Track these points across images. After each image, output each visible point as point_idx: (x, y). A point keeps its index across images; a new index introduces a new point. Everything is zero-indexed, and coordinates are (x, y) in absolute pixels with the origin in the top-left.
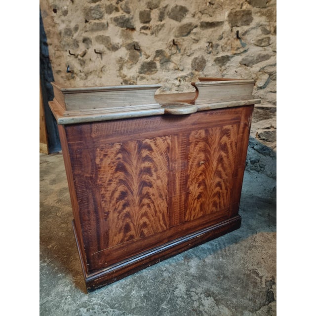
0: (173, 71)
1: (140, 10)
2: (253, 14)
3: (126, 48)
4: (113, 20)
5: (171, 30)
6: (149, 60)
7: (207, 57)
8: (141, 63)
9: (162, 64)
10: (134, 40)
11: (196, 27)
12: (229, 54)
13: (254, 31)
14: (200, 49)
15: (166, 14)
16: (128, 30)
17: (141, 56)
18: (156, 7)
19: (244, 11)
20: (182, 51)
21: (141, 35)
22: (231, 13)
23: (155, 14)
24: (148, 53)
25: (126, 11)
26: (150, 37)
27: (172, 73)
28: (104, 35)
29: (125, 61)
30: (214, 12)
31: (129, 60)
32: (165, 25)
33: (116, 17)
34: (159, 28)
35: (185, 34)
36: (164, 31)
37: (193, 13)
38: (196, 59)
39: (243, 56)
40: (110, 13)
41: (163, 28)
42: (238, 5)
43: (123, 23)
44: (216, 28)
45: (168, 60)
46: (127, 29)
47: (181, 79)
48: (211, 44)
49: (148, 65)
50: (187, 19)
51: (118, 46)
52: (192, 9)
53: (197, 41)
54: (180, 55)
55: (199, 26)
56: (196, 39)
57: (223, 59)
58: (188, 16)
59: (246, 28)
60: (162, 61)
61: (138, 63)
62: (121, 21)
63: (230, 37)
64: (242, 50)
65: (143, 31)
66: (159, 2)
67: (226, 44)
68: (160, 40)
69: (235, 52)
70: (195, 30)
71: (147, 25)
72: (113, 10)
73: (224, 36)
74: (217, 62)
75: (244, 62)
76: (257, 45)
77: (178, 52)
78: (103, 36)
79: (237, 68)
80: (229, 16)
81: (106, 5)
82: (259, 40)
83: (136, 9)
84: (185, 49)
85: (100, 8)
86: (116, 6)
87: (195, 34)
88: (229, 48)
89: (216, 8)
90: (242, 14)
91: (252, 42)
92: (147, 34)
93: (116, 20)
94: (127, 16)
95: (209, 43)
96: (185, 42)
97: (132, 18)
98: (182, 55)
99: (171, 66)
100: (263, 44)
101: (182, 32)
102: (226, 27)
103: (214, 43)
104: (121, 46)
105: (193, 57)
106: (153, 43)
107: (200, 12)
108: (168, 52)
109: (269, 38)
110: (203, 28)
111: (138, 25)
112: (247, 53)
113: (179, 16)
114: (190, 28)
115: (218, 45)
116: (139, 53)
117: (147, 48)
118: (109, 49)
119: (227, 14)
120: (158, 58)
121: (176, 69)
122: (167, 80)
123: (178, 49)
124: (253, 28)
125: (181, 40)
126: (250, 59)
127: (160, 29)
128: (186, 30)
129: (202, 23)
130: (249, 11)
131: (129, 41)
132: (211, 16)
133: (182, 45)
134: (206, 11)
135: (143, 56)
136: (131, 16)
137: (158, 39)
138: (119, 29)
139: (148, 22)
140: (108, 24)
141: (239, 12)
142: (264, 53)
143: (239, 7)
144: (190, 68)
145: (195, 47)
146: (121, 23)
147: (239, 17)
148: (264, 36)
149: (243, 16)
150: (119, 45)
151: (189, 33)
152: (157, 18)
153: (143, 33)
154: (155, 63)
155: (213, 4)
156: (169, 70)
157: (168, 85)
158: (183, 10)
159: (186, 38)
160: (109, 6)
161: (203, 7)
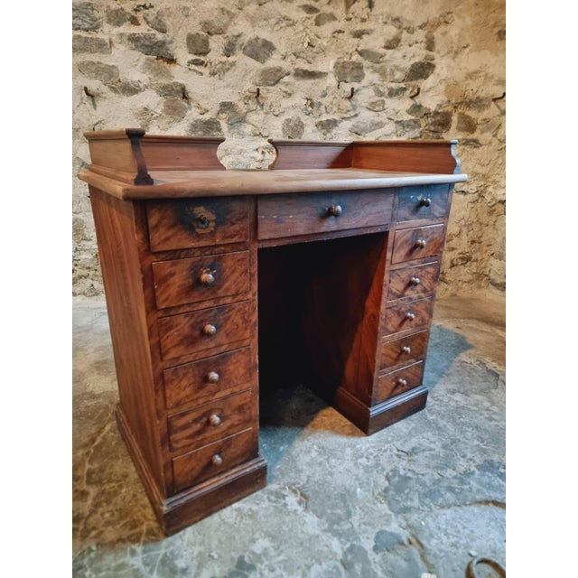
0: (251, 138)
1: (189, 31)
2: (364, 69)
3: (157, 91)
4: (125, 39)
5: (247, 72)
6: (207, 117)
7: (304, 119)
8: (191, 121)
9: (231, 125)
10: (174, 80)
11: (288, 74)
12: (336, 117)
13: (365, 91)
14: (294, 107)
15: (237, 47)
16: (161, 61)
17: (190, 109)
18: (220, 32)
19: (353, 63)
20: (266, 108)
21: (191, 72)
22: (337, 63)
23: (216, 44)
24: (204, 104)
25: (159, 27)
26: (206, 78)
27: (249, 141)
28: (102, 61)
29: (155, 115)
30: (314, 58)
31: (164, 114)
32: (237, 64)
33: (135, 34)
34: (227, 66)
35: (272, 82)
36: (236, 73)
37: (283, 52)
38: (289, 120)
39: (354, 121)
40: (119, 24)
41: (234, 68)
42: (347, 53)
43: (152, 47)
44: (317, 80)
45: (242, 120)
46: (157, 59)
47: (266, 151)
48: (309, 102)
49: (205, 126)
50: (274, 61)
51: (138, 86)
52: (281, 47)
53: (289, 95)
54: (262, 112)
55: (292, 74)
56: (289, 92)
57: (329, 124)
58: (274, 56)
59: (356, 86)
60: (233, 121)
61: (183, 121)
62: (147, 43)
63: (337, 95)
64: (352, 114)
65: (193, 67)
66: (226, 26)
67: (331, 103)
68: (228, 86)
69: (344, 115)
70: (286, 79)
71: (202, 58)
72: (125, 21)
73: (329, 92)
74: (320, 127)
75: (356, 130)
76: (369, 109)
77: (259, 108)
78: (98, 62)
79: (347, 137)
80: (335, 67)
81: (109, 7)
82: (373, 103)
83: (180, 28)
84: (271, 106)
85: (93, 9)
86: (133, 14)
87: (287, 84)
88: (335, 109)
89: (317, 53)
90: (352, 66)
91: (363, 104)
92: (201, 74)
93: (134, 39)
94: (160, 36)
95: (308, 99)
96: (272, 94)
97: (171, 42)
98: (267, 113)
99: (248, 129)
100: (377, 109)
101: (267, 79)
102: (331, 80)
103: (315, 100)
104: (146, 87)
105: (283, 118)
106: (214, 90)
107: (294, 54)
108: (241, 107)
109: (383, 101)
110: (299, 78)
111: (183, 55)
112: (357, 118)
113: (262, 55)
114: (279, 74)
115: (320, 104)
116: (186, 104)
117: (203, 97)
118: (114, 90)
119: (332, 63)
120: (223, 116)
121: (256, 135)
122: (241, 152)
123: (258, 103)
124: (364, 87)
125: (265, 91)
126: (362, 126)
127: (228, 69)
128: (274, 77)
129: (296, 70)
130: (360, 64)
131: (164, 81)
132: (310, 63)
133: (265, 98)
134: (303, 55)
135: (193, 109)
136: (169, 39)
137: (225, 84)
138: (140, 57)
139: (205, 54)
140: (111, 42)
141: (348, 63)
142: (377, 120)
143: (348, 56)
144: (281, 133)
145: (286, 103)
146: (147, 46)
147: (349, 70)
148: (377, 98)
149: (353, 69)
150: (141, 85)
151: (277, 82)
152: (221, 51)
153: (195, 70)
154: (218, 123)
155: (313, 46)
156: (243, 136)
157: (244, 160)
158: (268, 47)
159: (271, 88)
160: (117, 11)
161: (299, 47)
